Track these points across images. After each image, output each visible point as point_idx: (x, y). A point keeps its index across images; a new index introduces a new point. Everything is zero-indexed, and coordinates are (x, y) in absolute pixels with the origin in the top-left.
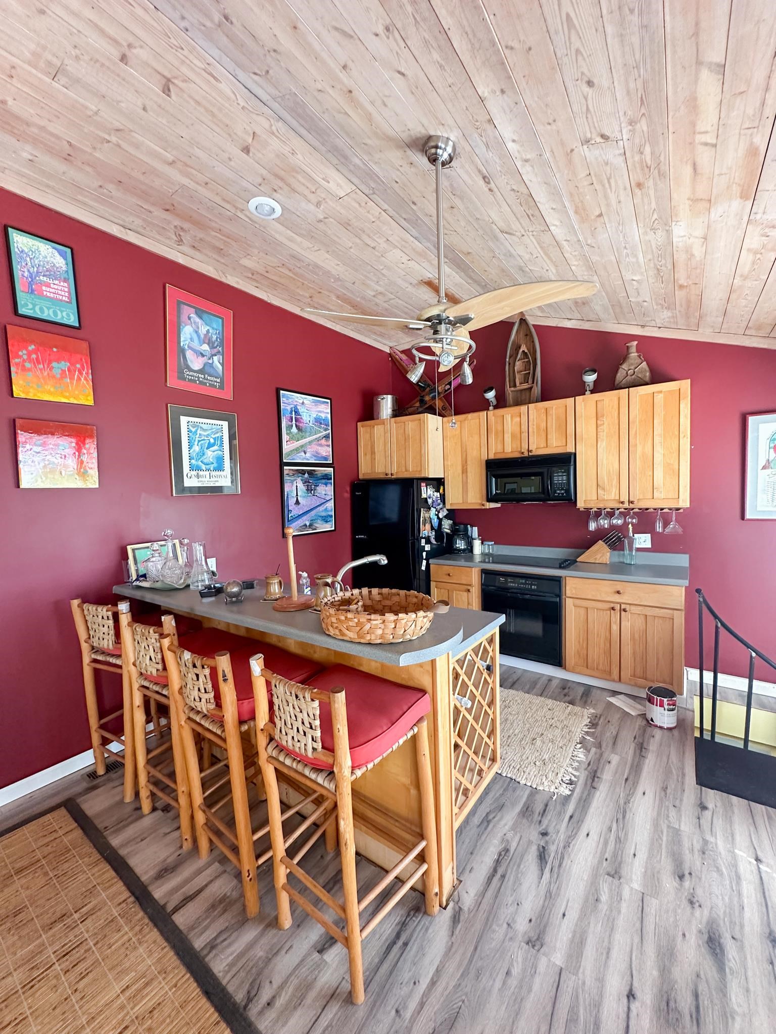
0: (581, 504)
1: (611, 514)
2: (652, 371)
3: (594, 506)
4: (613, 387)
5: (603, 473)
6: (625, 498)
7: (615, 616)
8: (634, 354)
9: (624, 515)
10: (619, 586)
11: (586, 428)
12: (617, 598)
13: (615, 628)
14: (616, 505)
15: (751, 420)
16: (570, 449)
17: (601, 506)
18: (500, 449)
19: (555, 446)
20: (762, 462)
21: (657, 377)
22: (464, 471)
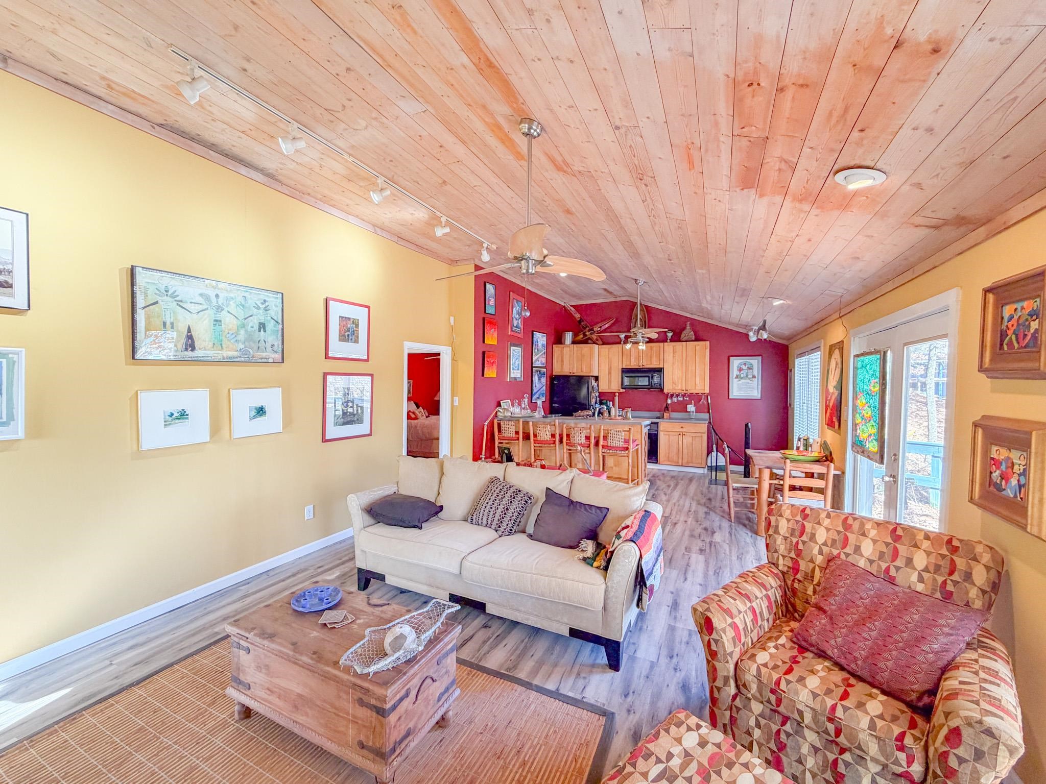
0: (666, 391)
1: (678, 396)
2: (695, 335)
3: (671, 392)
4: (679, 340)
5: (675, 378)
6: (684, 389)
7: (680, 437)
8: (688, 327)
9: (684, 396)
10: (682, 425)
11: (669, 356)
12: (681, 430)
13: (680, 443)
14: (680, 392)
15: (731, 358)
16: (661, 366)
17: (674, 391)
18: (628, 363)
19: (655, 365)
20: (735, 376)
21: (697, 339)
22: (610, 373)
